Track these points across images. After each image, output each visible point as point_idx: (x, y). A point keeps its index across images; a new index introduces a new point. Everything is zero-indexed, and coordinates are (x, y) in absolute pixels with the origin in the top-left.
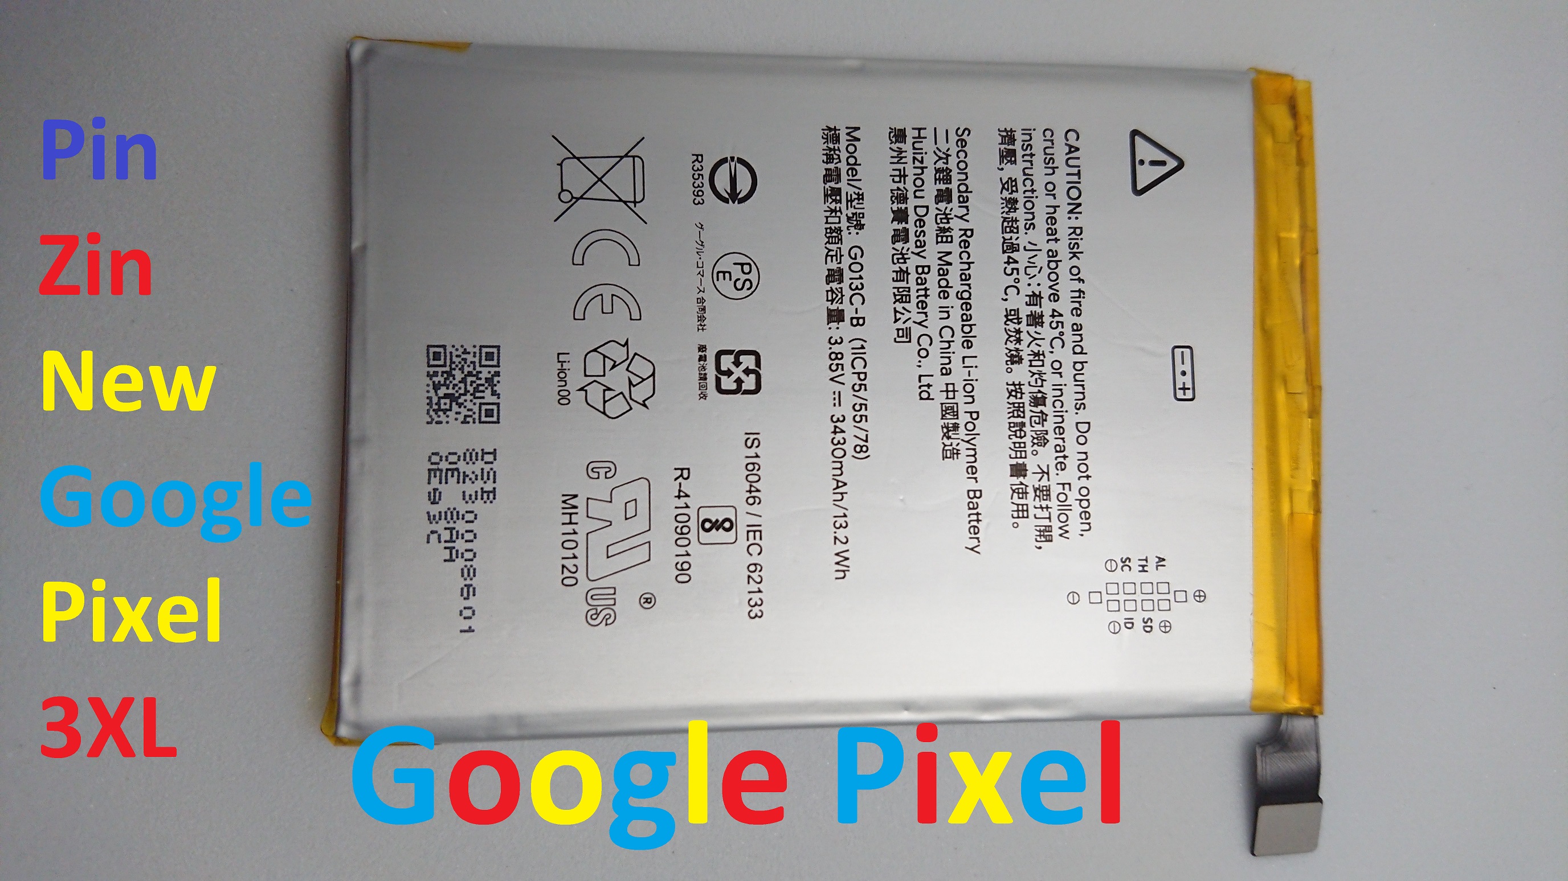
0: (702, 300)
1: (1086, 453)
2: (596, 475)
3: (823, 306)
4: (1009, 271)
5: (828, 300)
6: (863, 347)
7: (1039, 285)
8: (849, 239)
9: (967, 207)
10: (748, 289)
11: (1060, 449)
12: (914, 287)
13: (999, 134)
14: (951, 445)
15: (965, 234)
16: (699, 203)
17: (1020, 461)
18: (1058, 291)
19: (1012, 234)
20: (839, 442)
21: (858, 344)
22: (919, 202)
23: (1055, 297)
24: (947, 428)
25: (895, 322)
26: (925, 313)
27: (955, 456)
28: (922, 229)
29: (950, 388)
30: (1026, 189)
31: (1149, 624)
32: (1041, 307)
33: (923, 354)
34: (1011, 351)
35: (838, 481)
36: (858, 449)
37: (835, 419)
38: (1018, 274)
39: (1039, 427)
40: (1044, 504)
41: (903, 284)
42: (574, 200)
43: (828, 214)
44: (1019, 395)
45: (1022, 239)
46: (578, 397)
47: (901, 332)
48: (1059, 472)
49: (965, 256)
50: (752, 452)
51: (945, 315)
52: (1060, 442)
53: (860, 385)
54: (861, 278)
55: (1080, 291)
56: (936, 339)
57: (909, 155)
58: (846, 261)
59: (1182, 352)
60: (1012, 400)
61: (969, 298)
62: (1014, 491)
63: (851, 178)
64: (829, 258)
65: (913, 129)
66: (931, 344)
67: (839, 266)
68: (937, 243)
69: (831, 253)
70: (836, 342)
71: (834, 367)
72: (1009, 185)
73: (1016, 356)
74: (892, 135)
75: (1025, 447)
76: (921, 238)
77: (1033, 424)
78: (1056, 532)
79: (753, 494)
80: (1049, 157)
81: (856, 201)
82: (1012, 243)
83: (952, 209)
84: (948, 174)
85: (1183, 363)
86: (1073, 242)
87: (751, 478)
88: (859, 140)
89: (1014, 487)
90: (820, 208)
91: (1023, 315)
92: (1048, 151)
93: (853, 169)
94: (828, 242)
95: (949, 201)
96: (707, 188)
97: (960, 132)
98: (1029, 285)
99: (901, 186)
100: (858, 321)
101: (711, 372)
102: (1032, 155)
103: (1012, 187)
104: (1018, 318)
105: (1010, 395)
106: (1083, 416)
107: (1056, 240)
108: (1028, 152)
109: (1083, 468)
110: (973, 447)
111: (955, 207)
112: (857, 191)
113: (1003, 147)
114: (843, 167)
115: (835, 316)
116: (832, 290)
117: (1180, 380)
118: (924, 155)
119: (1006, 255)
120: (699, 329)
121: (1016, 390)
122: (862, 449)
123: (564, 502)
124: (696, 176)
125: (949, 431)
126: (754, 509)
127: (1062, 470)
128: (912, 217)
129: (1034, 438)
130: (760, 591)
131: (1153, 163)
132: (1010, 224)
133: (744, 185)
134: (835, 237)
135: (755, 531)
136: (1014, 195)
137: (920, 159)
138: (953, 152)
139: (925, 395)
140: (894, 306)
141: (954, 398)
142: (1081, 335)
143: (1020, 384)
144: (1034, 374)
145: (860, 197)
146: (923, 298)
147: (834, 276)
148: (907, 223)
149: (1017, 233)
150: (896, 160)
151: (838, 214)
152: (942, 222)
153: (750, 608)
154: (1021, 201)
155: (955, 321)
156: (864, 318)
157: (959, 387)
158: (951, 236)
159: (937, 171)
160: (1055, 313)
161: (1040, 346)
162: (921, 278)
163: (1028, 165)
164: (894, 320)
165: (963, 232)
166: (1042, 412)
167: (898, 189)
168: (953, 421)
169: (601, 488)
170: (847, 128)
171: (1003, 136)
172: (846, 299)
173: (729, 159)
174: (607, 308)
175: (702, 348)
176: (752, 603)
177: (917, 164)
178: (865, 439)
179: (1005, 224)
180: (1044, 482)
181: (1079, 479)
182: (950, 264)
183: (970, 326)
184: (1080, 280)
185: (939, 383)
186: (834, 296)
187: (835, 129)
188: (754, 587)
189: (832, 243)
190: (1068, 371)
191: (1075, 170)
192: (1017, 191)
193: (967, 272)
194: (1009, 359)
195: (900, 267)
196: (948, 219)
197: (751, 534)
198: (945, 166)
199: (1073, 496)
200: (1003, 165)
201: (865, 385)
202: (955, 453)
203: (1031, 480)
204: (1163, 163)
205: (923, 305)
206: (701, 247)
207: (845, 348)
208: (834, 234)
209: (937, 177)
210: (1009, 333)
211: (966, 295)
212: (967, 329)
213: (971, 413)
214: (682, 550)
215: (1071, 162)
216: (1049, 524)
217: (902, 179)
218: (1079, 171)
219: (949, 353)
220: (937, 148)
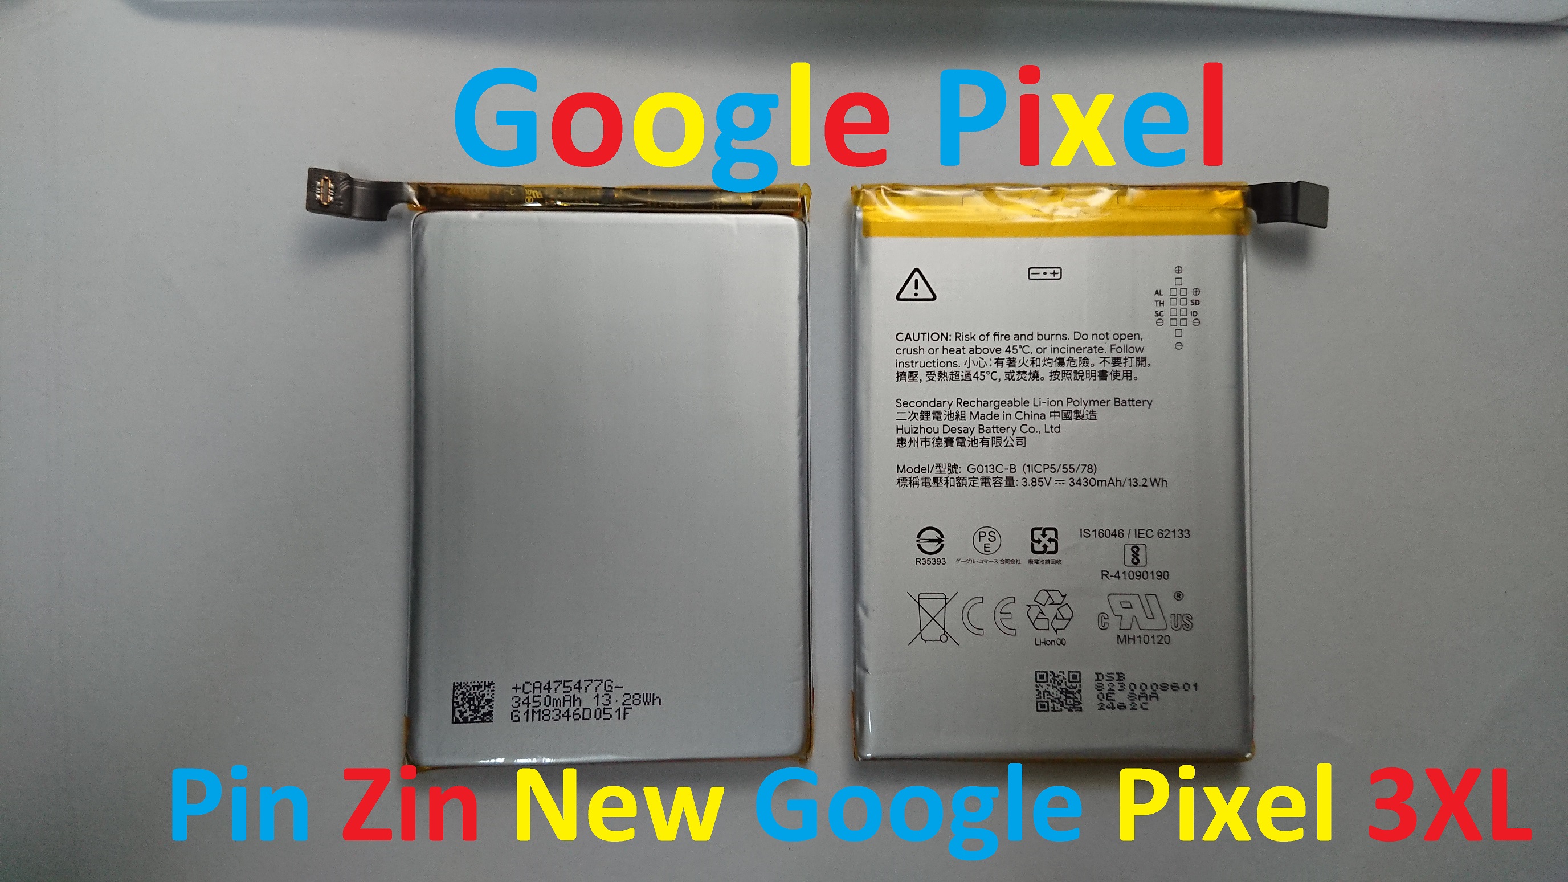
0: (1002, 561)
1: (1093, 335)
2: (1106, 625)
3: (1004, 489)
4: (982, 377)
5: (1000, 486)
6: (1029, 466)
7: (991, 360)
8: (963, 472)
10: (995, 533)
11: (1091, 350)
12: (992, 435)
14: (1087, 415)
15: (960, 403)
17: (1097, 374)
19: (960, 375)
20: (1086, 482)
21: (1026, 468)
22: (941, 430)
23: (998, 350)
24: (1077, 417)
25: (1013, 446)
26: (1008, 428)
29: (1053, 414)
30: (932, 366)
31: (1194, 302)
33: (1032, 430)
34: (1030, 378)
35: (1109, 483)
36: (1090, 470)
37: (1072, 484)
38: (984, 372)
39: (1077, 363)
41: (990, 441)
42: (946, 634)
43: (949, 485)
44: (1058, 373)
45: (963, 369)
46: (1061, 635)
47: (1019, 443)
48: (1104, 351)
50: (1092, 534)
51: (1009, 416)
52: (1086, 350)
53: (1051, 468)
54: (987, 466)
55: (995, 335)
56: (1022, 422)
57: (913, 436)
58: (976, 475)
59: (1033, 274)
61: (999, 402)
62: (1116, 379)
63: (927, 471)
64: (975, 485)
66: (1026, 425)
68: (965, 420)
69: (972, 484)
70: (1025, 482)
71: (1041, 484)
72: (930, 376)
73: (1034, 375)
74: (901, 446)
76: (962, 430)
77: (1075, 366)
78: (1140, 354)
79: (1117, 534)
80: (913, 352)
81: (941, 468)
82: (966, 375)
85: (1039, 274)
86: (964, 338)
87: (1108, 535)
88: (904, 466)
89: (1113, 378)
91: (1009, 370)
92: (909, 352)
94: (965, 485)
96: (935, 556)
97: (899, 405)
98: (990, 365)
99: (931, 441)
100: (1013, 468)
101: (1045, 557)
103: (931, 374)
104: (1011, 373)
105: (1057, 378)
106: (1070, 335)
108: (910, 364)
109: (1102, 337)
112: (935, 467)
113: (907, 379)
114: (921, 475)
115: (1010, 482)
116: (995, 483)
119: (972, 379)
120: (1019, 563)
121: (1054, 375)
122: (1090, 468)
123: (1122, 642)
124: (929, 562)
125: (1079, 416)
126: (1126, 533)
127: (1103, 349)
128: (950, 435)
129: (1084, 366)
130: (1174, 531)
131: (916, 288)
133: (934, 535)
135: (1139, 533)
137: (915, 429)
138: (909, 409)
139: (1057, 430)
140: (1003, 446)
141: (1059, 412)
143: (1051, 373)
144: (1045, 364)
145: (938, 465)
146: (999, 429)
147: (985, 482)
148: (953, 438)
149: (959, 372)
150: (916, 444)
153: (1184, 537)
154: (940, 369)
155: (1012, 410)
156: (1011, 465)
157: (1052, 409)
158: (961, 412)
159: (922, 419)
160: (1008, 351)
164: (1012, 447)
165: (959, 404)
166: (1068, 360)
167: (933, 442)
168: (1073, 413)
169: (1113, 621)
170: (898, 472)
171: (901, 380)
173: (918, 543)
175: (1031, 562)
176: (1181, 535)
177: (918, 431)
178: (1084, 467)
180: (1110, 360)
181: (1108, 339)
182: (978, 413)
183: (1015, 401)
184: (988, 335)
185: (1050, 421)
186: (997, 482)
187: (899, 480)
188: (1171, 535)
190: (1043, 344)
192: (934, 371)
193: (983, 403)
196: (951, 414)
197: (1141, 535)
198: (919, 415)
199: (1118, 343)
200: (919, 379)
201: (1052, 465)
202: (1093, 412)
203: (1109, 368)
204: (916, 281)
206: (970, 561)
207: (1029, 476)
211: (997, 404)
213: (1068, 402)
214: (1150, 576)
215: (916, 338)
216: (1135, 359)
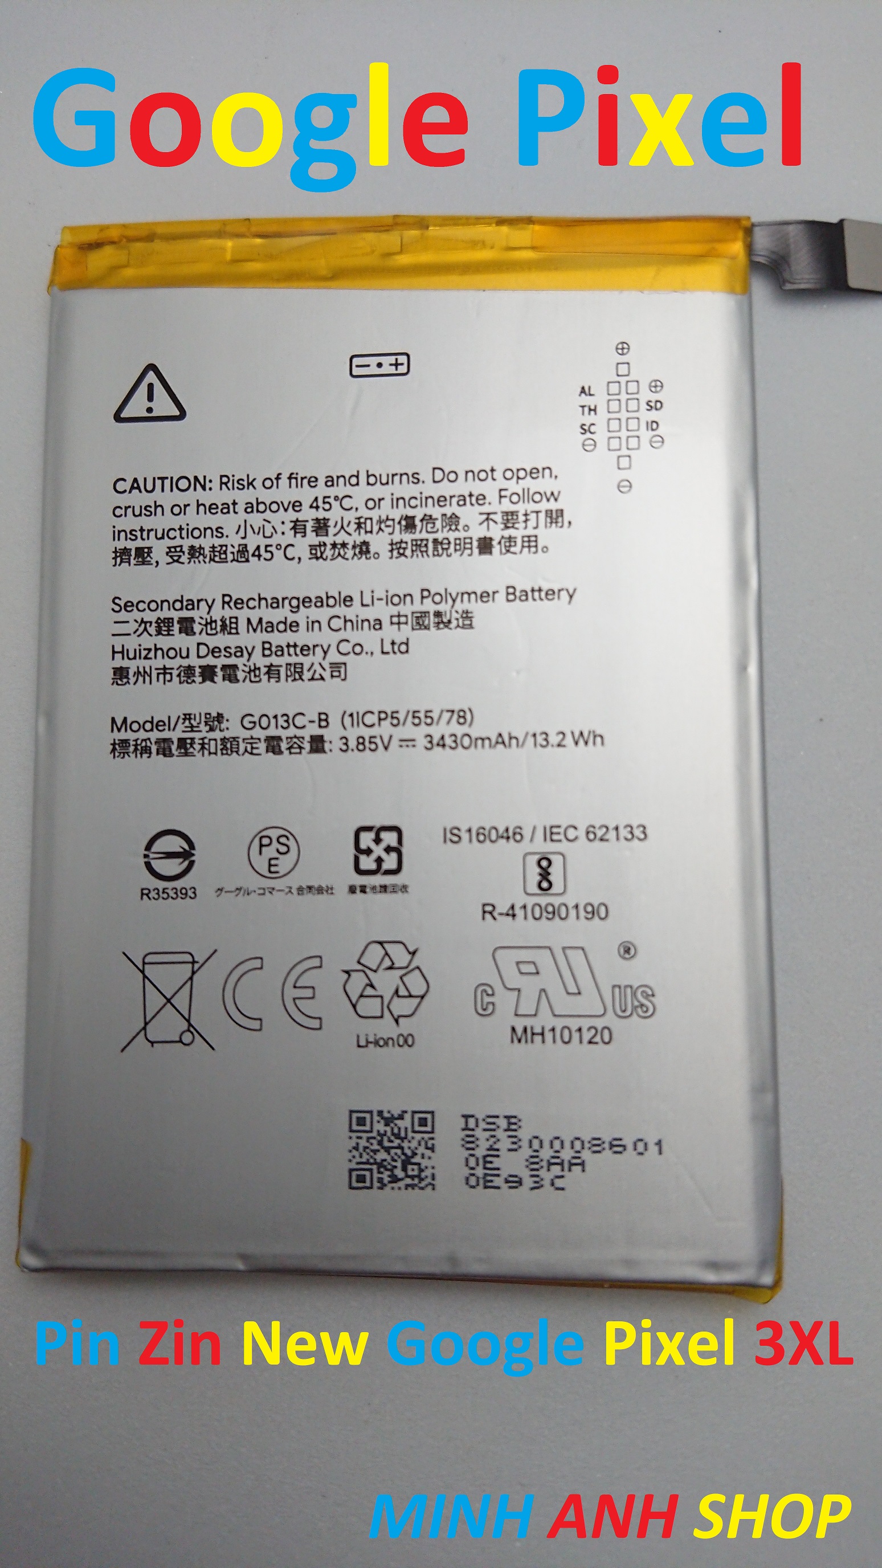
9: (199, 601)
13: (120, 565)
16: (194, 893)
18: (290, 503)
27: (470, 615)
28: (223, 651)
32: (307, 521)
40: (522, 518)
49: (251, 604)
60: (408, 552)
65: (113, 658)
67: (262, 740)
75: (460, 539)
83: (201, 618)
84: (163, 622)
90: (199, 761)
93: (157, 725)
95: (192, 620)
102: (142, 530)
107: (234, 503)
110: (460, 595)
111: (199, 614)
117: (387, 369)
118: (142, 648)
132: (217, 554)
134: (231, 744)
136: (186, 549)
142: (338, 477)
151: (206, 741)
152: (215, 629)
161: (350, 522)
162: (276, 652)
163: (152, 534)
172: (299, 733)
174: (309, 993)
179: (217, 559)
189: (238, 748)
191: (158, 483)
194: (364, 557)
195: (264, 674)
205: (305, 650)
208: (229, 746)
209: (166, 633)
210: (335, 556)
212: (331, 602)
217: (168, 671)
218: (159, 478)
219: (357, 621)
220: (135, 632)
